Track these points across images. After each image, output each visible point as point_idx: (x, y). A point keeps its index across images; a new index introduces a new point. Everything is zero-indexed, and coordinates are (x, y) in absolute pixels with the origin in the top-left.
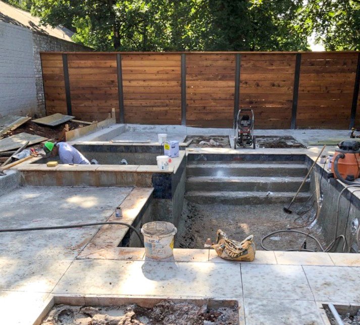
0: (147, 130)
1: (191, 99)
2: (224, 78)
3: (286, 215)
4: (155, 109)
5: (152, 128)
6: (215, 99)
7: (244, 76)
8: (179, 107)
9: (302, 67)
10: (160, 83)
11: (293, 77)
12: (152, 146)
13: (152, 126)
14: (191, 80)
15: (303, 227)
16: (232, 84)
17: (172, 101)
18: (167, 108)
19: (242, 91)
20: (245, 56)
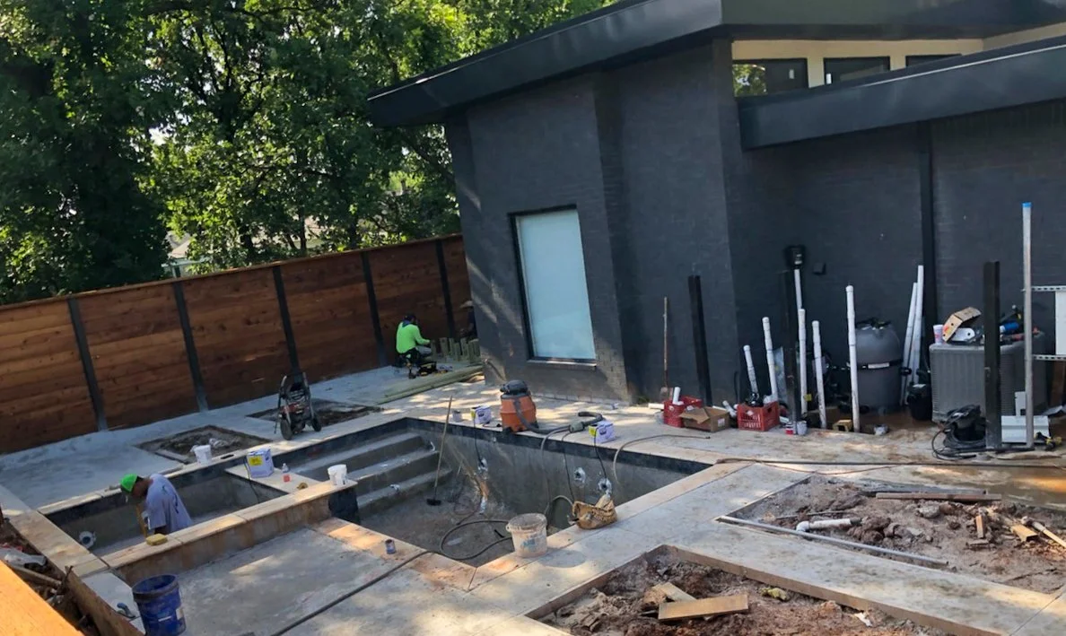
0: (30, 461)
1: (108, 379)
2: (160, 327)
3: (435, 509)
4: (33, 414)
5: (40, 455)
6: (154, 369)
7: (195, 318)
8: (85, 398)
9: (287, 287)
10: (36, 362)
11: (276, 304)
12: (193, 472)
13: (39, 450)
14: (100, 344)
15: (473, 514)
16: (178, 334)
17: (68, 391)
18: (61, 407)
19: (198, 344)
20: (190, 284)
